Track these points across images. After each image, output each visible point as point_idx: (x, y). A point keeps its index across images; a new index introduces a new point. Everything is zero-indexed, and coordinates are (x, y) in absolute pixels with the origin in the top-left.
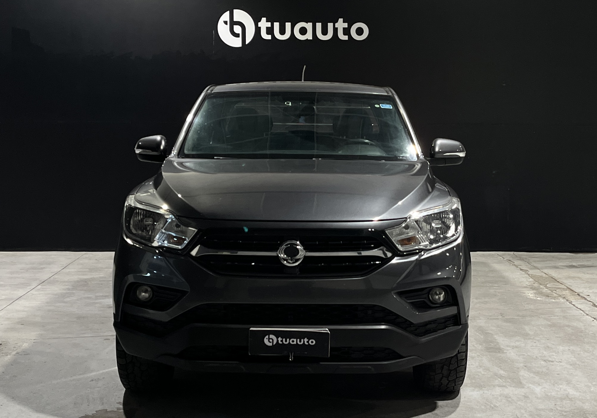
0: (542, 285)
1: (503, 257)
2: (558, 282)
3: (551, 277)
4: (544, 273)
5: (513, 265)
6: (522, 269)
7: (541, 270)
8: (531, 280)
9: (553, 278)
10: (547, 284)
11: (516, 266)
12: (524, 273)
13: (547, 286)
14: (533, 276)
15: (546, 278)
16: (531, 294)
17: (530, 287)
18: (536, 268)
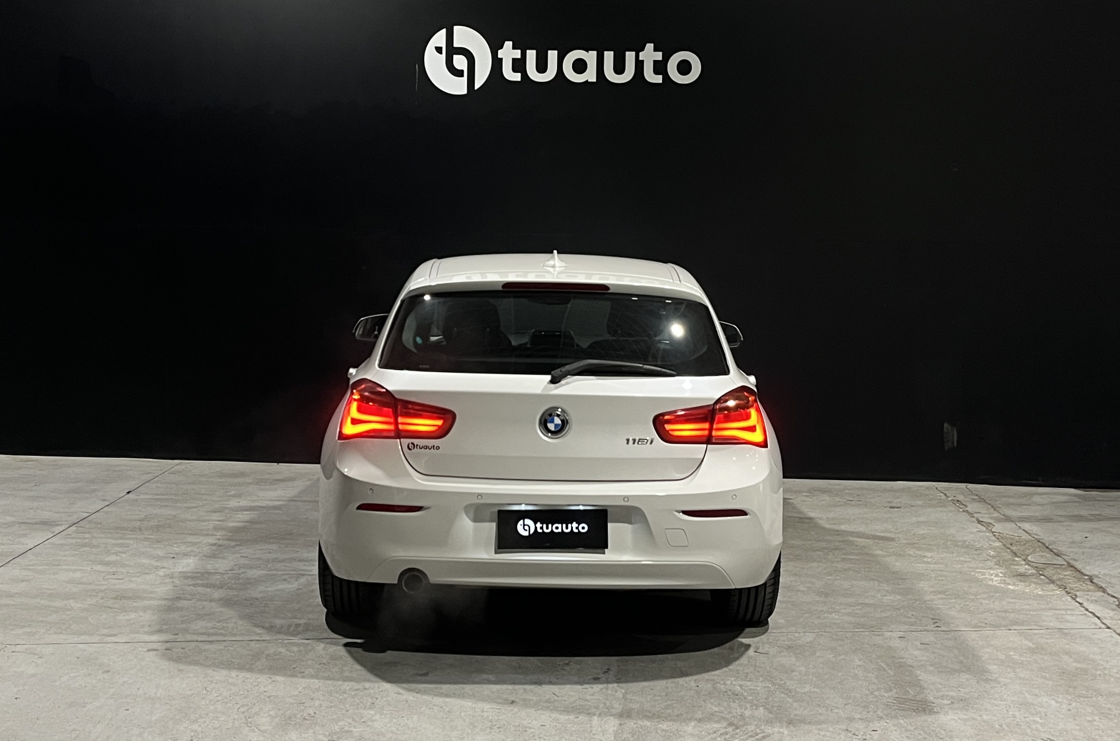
0: (1018, 557)
1: (945, 494)
2: (1051, 550)
3: (1036, 539)
4: (1024, 530)
5: (964, 511)
6: (981, 519)
7: (1017, 524)
8: (998, 544)
9: (1041, 543)
10: (1028, 556)
11: (971, 514)
12: (984, 529)
13: (1029, 558)
14: (1001, 535)
15: (1027, 541)
16: (997, 575)
17: (995, 560)
18: (1008, 519)
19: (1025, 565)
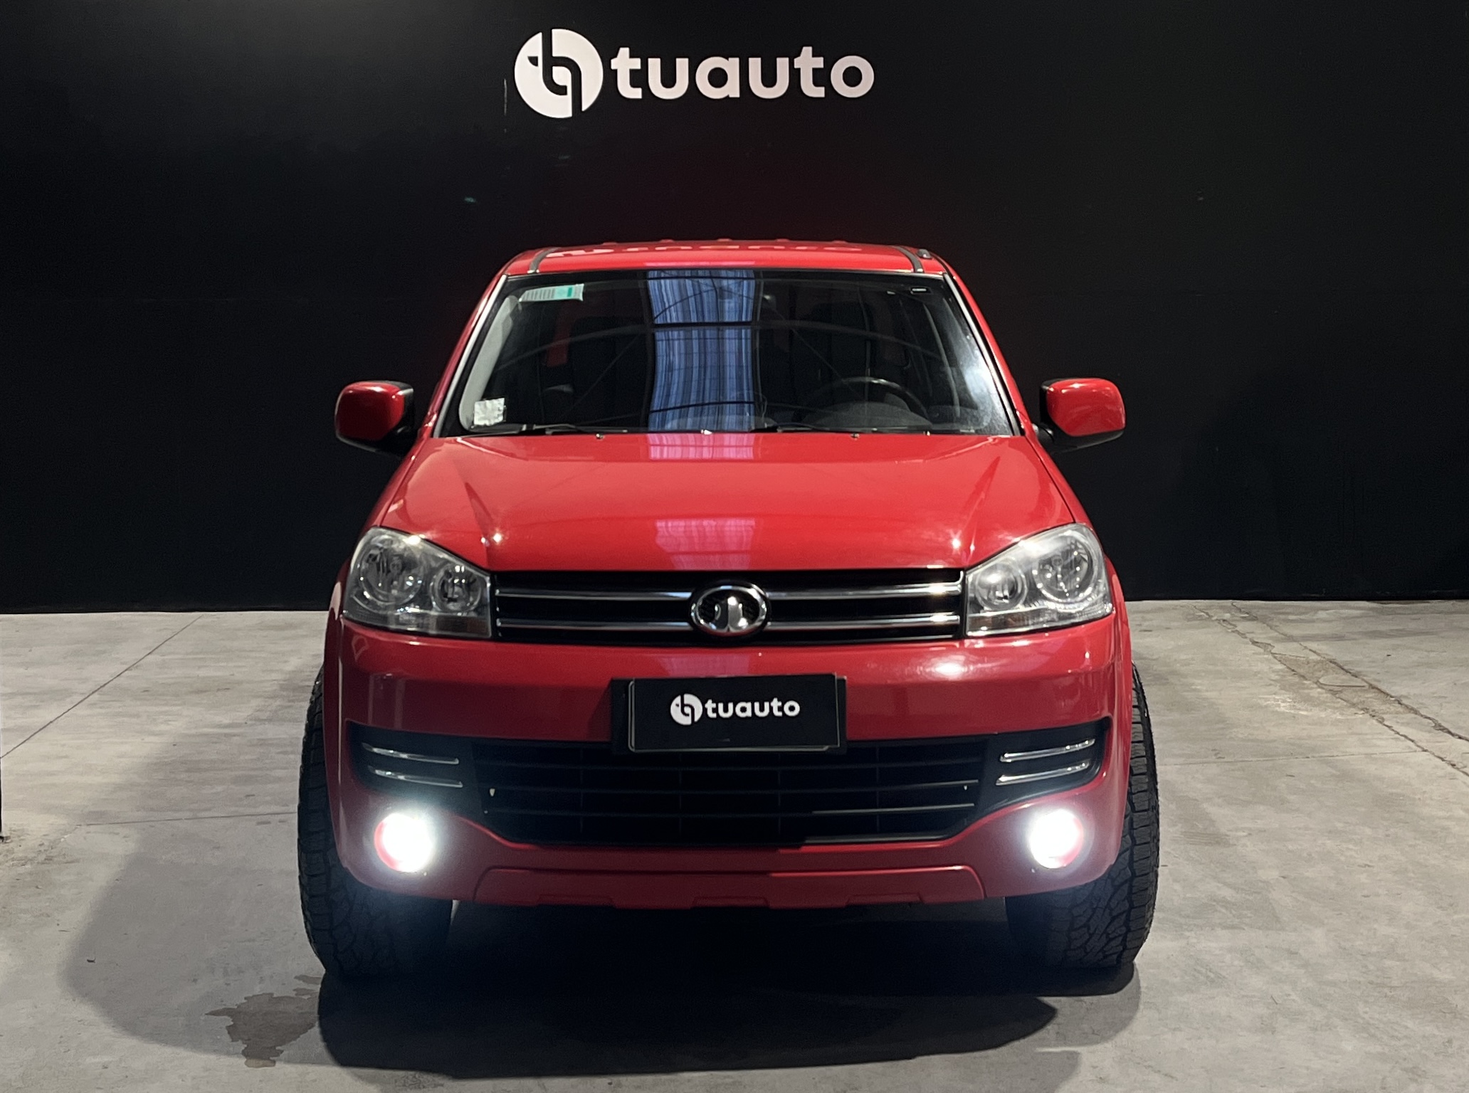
0: (1306, 680)
1: (1208, 614)
2: (1347, 671)
3: (1328, 660)
4: (1310, 650)
5: (1233, 632)
6: (1255, 640)
7: (1302, 643)
8: (1280, 667)
10: (1320, 678)
11: (1242, 634)
12: (1262, 650)
13: (1321, 681)
14: (1284, 657)
15: (1318, 662)
16: (1284, 701)
17: (1279, 685)
18: (1290, 639)
19: (1316, 688)
